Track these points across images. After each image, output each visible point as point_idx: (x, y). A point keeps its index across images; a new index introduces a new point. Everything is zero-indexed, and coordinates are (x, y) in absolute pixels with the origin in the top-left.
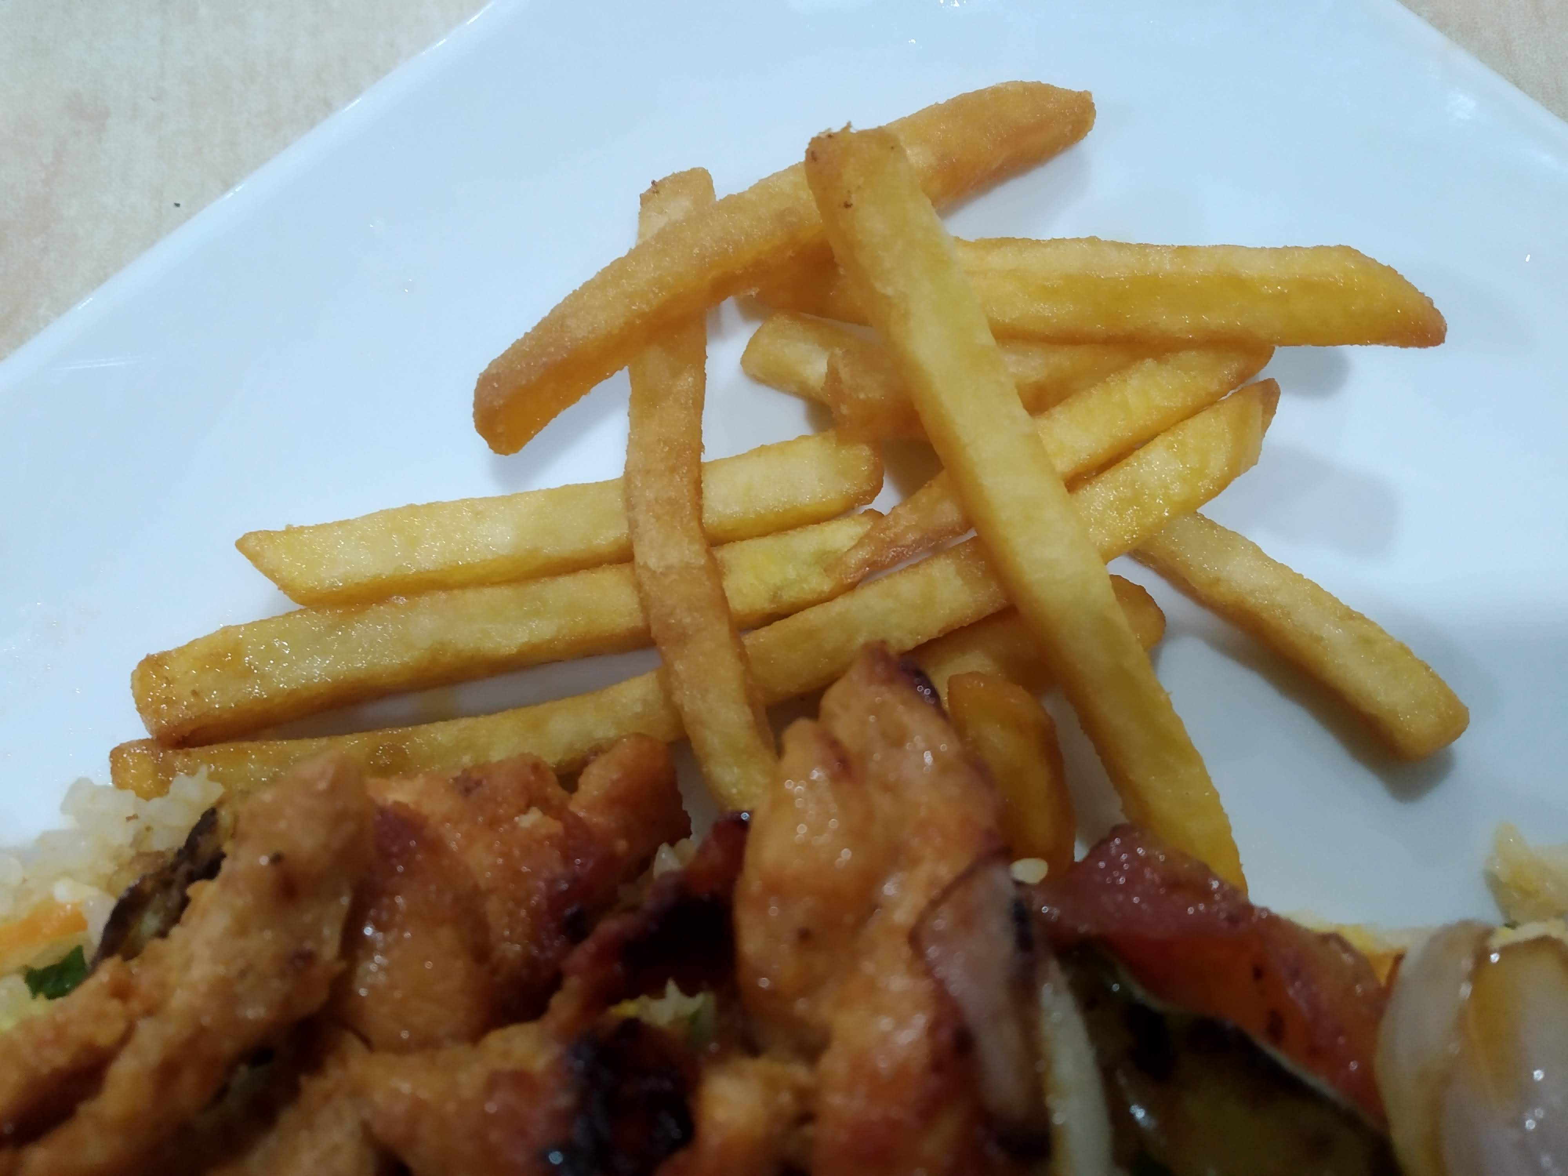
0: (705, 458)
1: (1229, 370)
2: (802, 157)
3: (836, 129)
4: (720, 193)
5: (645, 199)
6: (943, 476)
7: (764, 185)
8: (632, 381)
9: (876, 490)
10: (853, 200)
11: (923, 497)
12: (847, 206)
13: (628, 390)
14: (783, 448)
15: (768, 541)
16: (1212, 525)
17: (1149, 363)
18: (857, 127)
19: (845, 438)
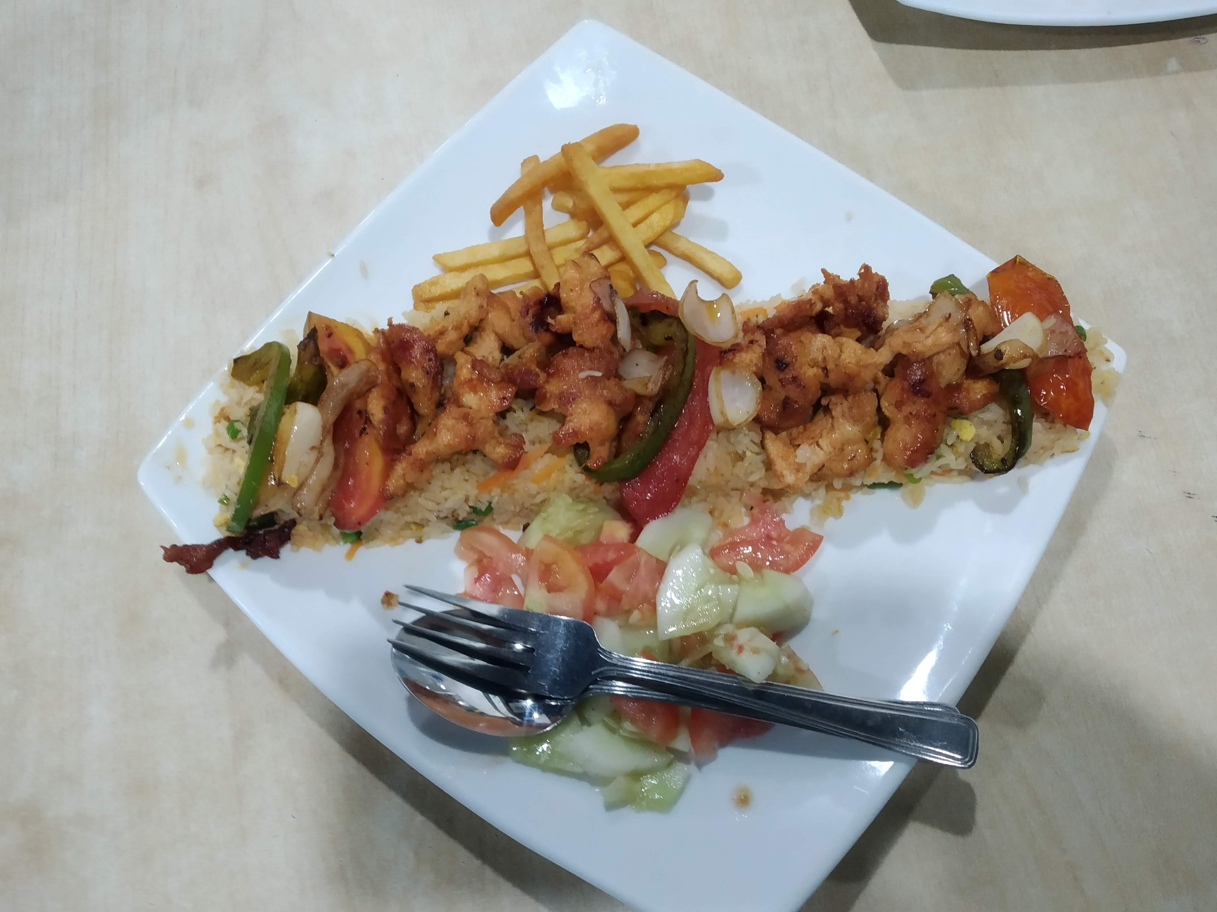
0: (545, 228)
1: (674, 194)
2: (560, 150)
3: (567, 143)
4: (541, 161)
5: (522, 164)
6: (603, 225)
7: (552, 158)
8: (524, 209)
9: (588, 233)
10: (573, 159)
11: (599, 231)
12: (571, 160)
13: (523, 212)
14: (564, 224)
15: (562, 248)
16: (675, 234)
17: (654, 194)
18: (571, 143)
19: (580, 220)
